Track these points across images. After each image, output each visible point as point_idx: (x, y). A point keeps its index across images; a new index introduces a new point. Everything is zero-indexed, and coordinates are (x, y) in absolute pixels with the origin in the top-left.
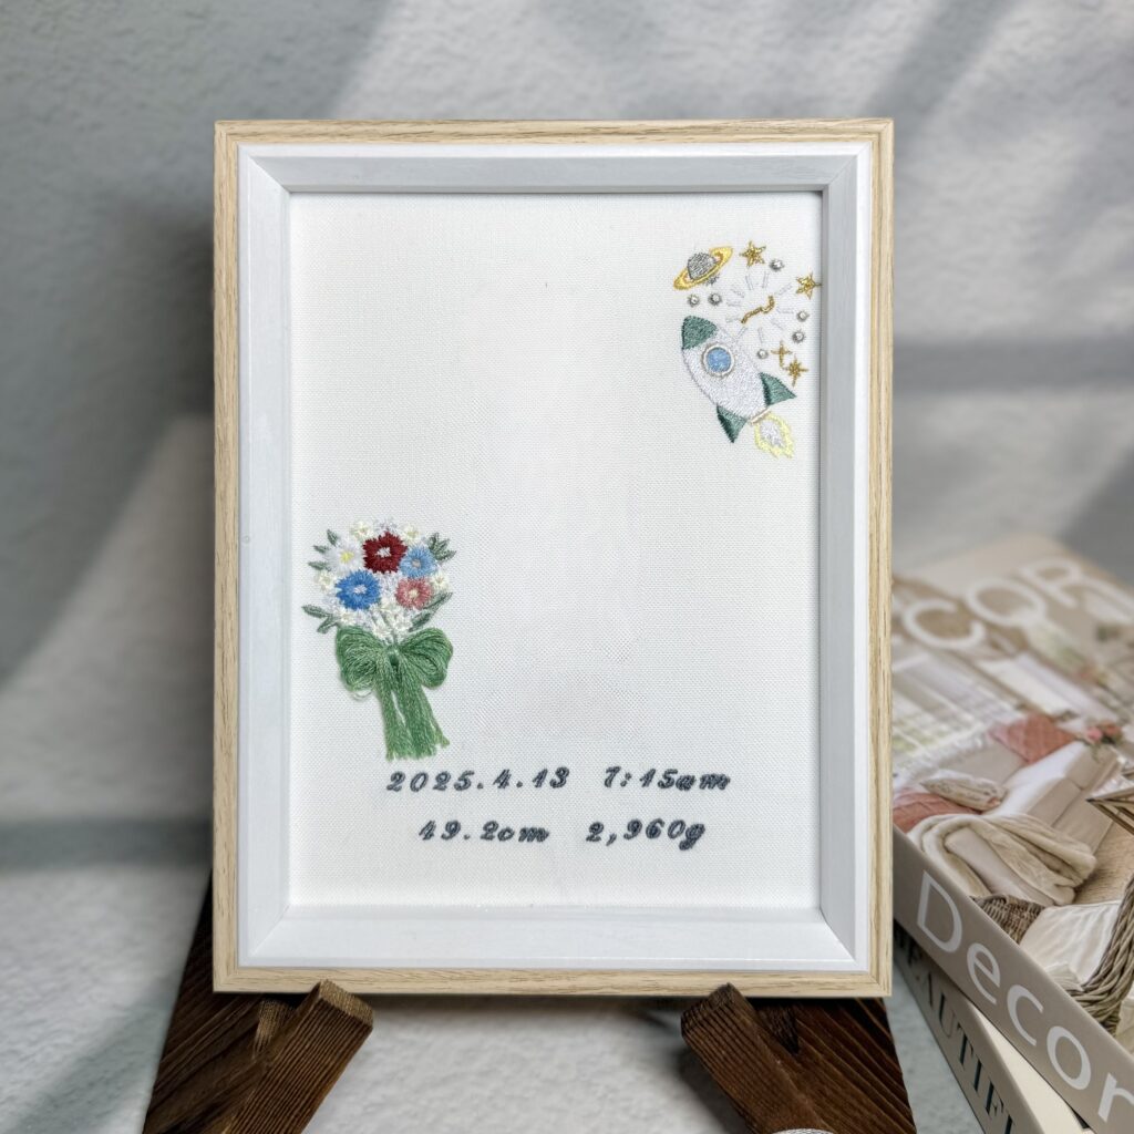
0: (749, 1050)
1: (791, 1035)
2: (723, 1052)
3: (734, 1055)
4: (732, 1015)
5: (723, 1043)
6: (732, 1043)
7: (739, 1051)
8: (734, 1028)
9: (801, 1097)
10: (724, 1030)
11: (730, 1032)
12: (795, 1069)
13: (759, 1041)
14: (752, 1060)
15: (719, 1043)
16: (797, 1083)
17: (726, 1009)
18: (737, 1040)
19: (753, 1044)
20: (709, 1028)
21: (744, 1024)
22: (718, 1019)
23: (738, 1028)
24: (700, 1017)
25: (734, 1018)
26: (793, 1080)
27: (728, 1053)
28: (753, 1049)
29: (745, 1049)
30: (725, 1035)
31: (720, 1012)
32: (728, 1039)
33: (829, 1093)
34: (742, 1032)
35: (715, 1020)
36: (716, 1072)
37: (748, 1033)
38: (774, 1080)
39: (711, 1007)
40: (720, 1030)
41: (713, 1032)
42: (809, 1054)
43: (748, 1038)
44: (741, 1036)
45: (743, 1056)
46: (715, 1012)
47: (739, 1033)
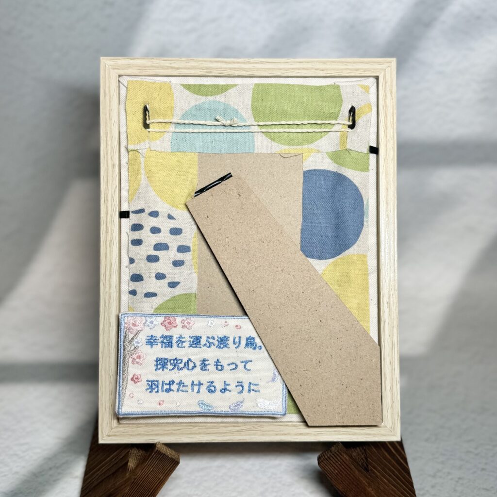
0: (348, 470)
1: (365, 465)
2: (336, 471)
3: (341, 473)
4: (340, 456)
5: (336, 467)
6: (340, 468)
7: (343, 471)
8: (341, 461)
9: (370, 489)
10: (337, 462)
11: (339, 463)
12: (368, 478)
13: (352, 467)
14: (349, 475)
15: (335, 468)
16: (369, 483)
17: (337, 453)
18: (342, 466)
19: (349, 467)
20: (330, 461)
21: (346, 460)
22: (334, 457)
23: (343, 461)
24: (326, 457)
25: (341, 457)
26: (366, 482)
27: (338, 471)
28: (350, 470)
29: (346, 470)
30: (337, 464)
31: (335, 455)
32: (338, 466)
33: (382, 488)
34: (345, 463)
35: (333, 458)
36: (333, 480)
37: (347, 463)
38: (358, 483)
39: (331, 452)
40: (334, 462)
41: (332, 463)
42: (374, 473)
43: (347, 465)
44: (345, 465)
45: (345, 473)
46: (333, 454)
47: (343, 463)
